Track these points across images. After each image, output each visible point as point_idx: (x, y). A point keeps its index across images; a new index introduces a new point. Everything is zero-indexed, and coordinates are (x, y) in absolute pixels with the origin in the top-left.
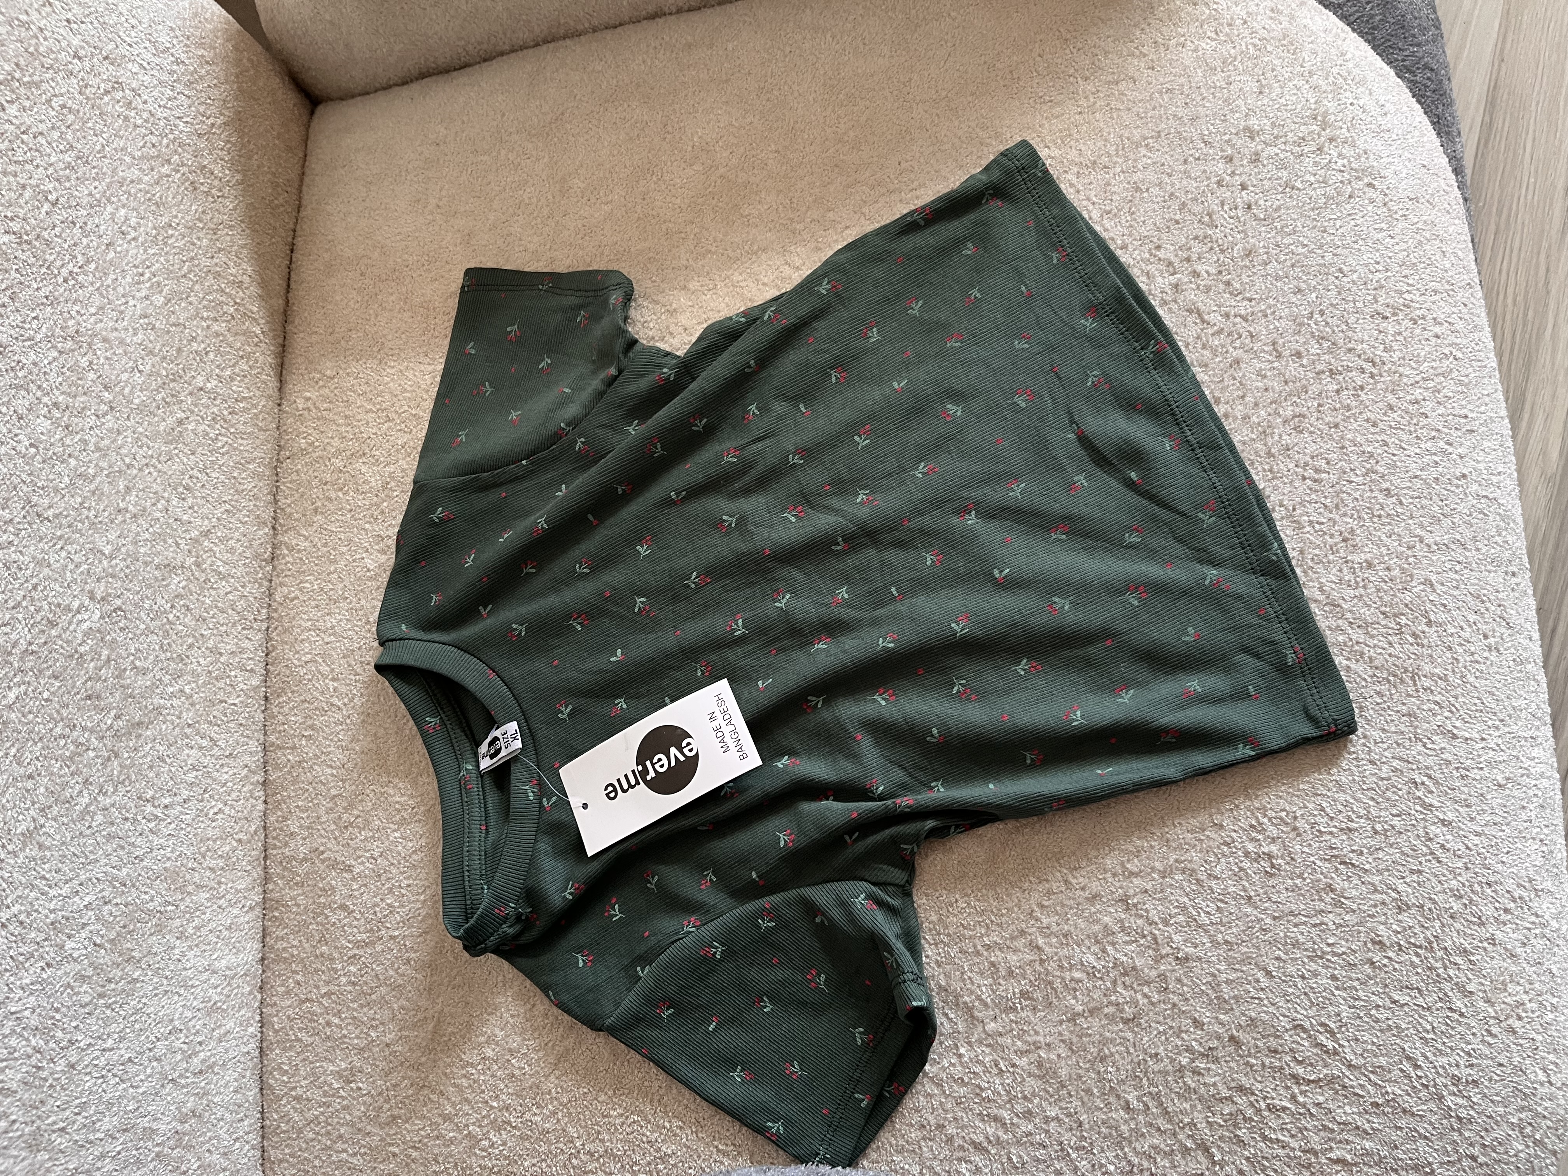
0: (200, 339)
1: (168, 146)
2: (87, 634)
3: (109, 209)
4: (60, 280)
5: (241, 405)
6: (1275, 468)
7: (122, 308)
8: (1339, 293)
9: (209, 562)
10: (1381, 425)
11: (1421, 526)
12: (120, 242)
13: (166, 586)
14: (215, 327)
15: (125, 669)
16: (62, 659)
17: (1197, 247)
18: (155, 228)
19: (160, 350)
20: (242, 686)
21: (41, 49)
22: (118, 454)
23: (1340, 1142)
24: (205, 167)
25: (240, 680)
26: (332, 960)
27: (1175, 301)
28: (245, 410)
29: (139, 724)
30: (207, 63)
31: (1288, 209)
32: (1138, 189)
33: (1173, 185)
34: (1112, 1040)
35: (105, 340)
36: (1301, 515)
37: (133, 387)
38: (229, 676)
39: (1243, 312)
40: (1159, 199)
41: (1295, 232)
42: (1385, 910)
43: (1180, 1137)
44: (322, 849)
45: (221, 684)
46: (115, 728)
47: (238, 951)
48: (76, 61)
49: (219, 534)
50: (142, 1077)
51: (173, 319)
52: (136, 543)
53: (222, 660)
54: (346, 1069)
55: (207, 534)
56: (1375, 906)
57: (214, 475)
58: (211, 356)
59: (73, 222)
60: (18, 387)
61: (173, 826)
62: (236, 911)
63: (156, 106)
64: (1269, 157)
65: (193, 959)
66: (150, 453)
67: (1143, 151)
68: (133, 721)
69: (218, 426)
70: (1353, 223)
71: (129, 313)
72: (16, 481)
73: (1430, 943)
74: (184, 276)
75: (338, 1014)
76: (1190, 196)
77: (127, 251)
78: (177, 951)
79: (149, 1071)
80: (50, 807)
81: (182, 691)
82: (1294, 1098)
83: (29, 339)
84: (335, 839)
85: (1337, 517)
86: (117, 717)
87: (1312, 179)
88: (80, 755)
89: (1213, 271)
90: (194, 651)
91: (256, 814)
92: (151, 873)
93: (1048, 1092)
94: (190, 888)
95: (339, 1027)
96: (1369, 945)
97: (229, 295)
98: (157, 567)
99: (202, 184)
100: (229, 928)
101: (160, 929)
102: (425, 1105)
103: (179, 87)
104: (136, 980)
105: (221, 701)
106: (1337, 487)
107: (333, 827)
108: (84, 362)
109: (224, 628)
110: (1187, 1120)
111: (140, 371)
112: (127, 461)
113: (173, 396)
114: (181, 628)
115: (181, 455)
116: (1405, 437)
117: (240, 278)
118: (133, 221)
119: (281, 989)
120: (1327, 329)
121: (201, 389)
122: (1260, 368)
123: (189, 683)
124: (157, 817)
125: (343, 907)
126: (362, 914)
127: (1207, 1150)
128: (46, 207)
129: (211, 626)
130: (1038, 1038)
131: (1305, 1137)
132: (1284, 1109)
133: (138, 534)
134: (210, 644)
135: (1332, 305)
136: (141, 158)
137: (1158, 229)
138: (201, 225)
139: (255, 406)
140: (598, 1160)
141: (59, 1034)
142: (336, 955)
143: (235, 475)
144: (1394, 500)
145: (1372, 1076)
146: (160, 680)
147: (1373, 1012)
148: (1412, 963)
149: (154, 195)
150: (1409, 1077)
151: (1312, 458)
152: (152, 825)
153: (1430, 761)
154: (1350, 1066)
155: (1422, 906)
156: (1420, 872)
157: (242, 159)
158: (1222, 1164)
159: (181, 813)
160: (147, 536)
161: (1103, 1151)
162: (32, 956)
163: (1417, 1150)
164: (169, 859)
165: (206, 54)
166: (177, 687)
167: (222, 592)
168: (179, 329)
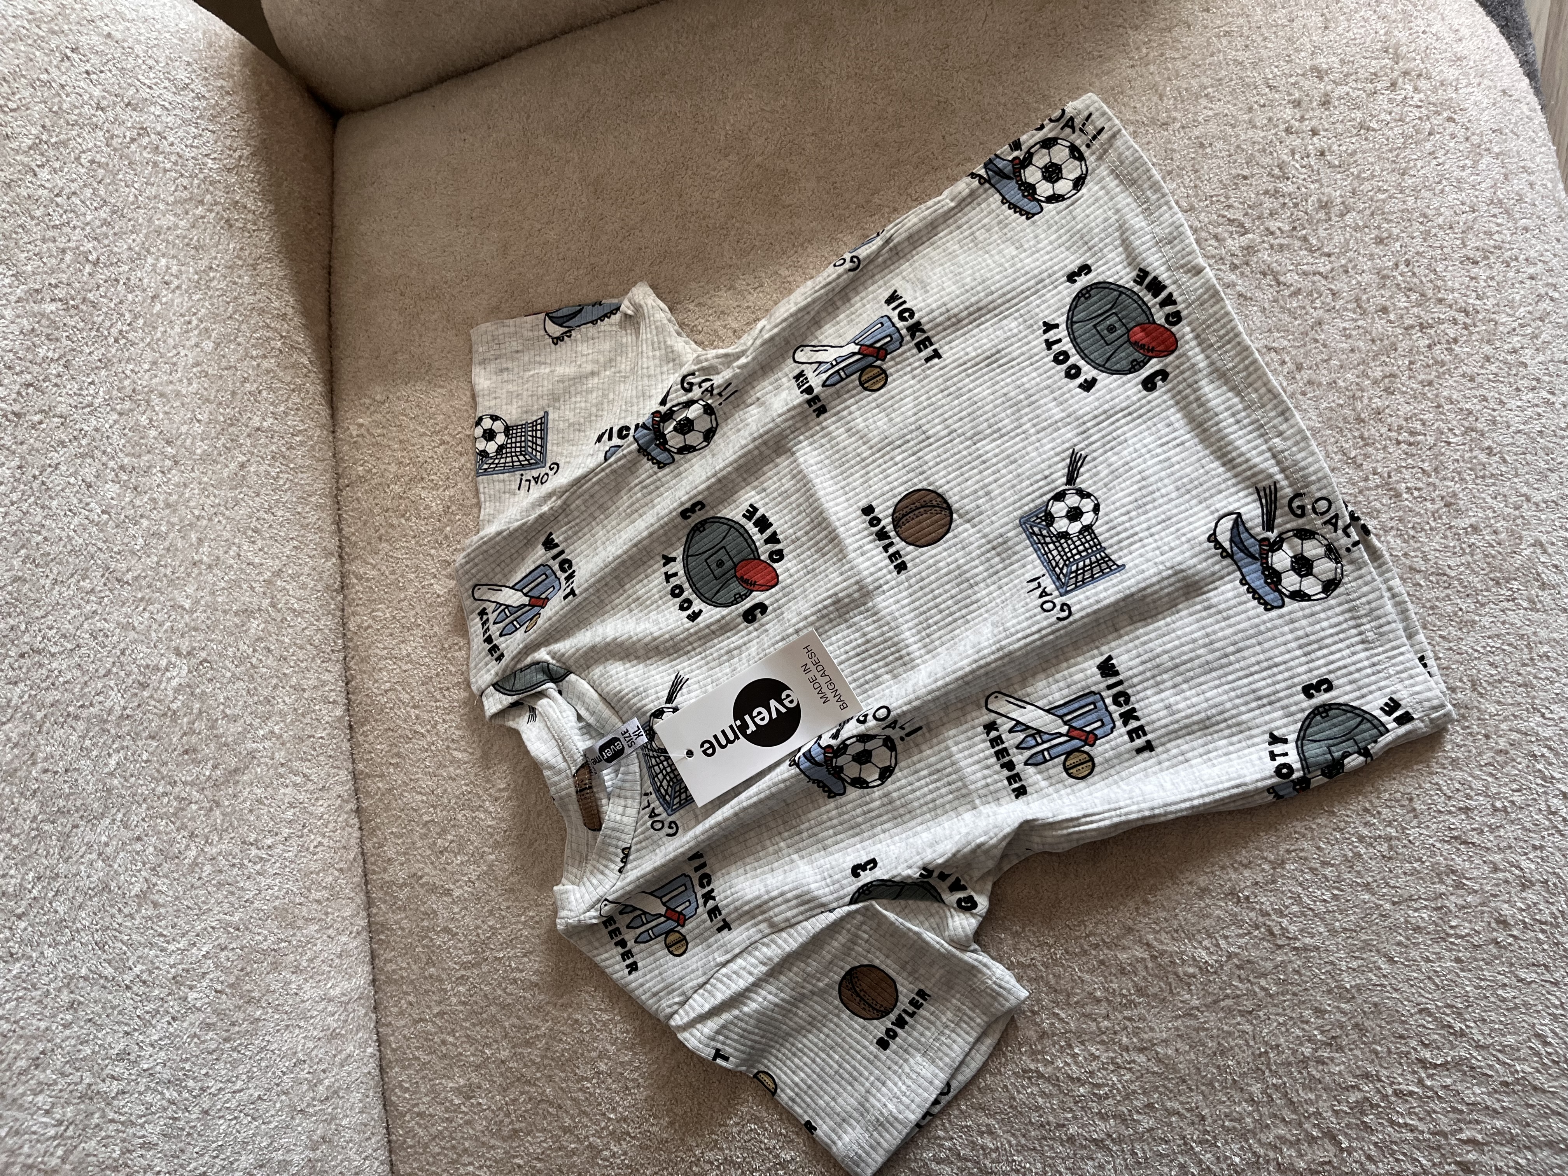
0: (252, 378)
1: (199, 186)
2: (176, 691)
3: (150, 260)
4: (111, 340)
5: (298, 439)
6: (1366, 434)
7: (175, 359)
8: (1425, 240)
9: (283, 601)
10: (1479, 379)
11: (1527, 483)
12: (165, 292)
13: (246, 631)
14: (265, 364)
15: (217, 720)
16: (156, 719)
17: (1268, 203)
18: (196, 273)
19: (215, 397)
20: (327, 718)
21: (65, 106)
22: (187, 507)
23: (1470, 1122)
24: (237, 202)
25: (325, 713)
26: (441, 981)
27: (1247, 264)
28: (302, 443)
29: (236, 770)
30: (228, 93)
31: (1364, 152)
32: (1202, 145)
33: (1237, 136)
34: (1230, 1034)
35: (162, 395)
36: (1398, 482)
37: (194, 438)
38: (314, 711)
39: (1322, 270)
40: (1224, 154)
41: (1374, 176)
42: (1509, 888)
43: (1306, 1126)
44: (419, 874)
45: (308, 720)
46: (214, 778)
47: (351, 976)
48: (100, 112)
49: (290, 572)
50: (273, 1112)
51: (224, 364)
52: (213, 593)
53: (306, 695)
54: (465, 1086)
55: (278, 573)
56: (1497, 885)
57: (279, 514)
58: (264, 393)
59: (116, 280)
60: (83, 456)
61: (278, 865)
62: (344, 939)
63: (183, 146)
64: (1339, 98)
65: (310, 991)
66: (217, 501)
67: (1204, 102)
68: (230, 769)
69: (278, 464)
70: (1434, 162)
71: (181, 364)
72: (92, 549)
73: (1556, 918)
74: (230, 317)
75: (452, 1033)
76: (1257, 147)
77: (172, 300)
78: (293, 986)
79: (278, 1105)
80: (160, 865)
81: (272, 732)
82: (1421, 1082)
83: (88, 406)
84: (432, 864)
85: (1437, 482)
86: (215, 767)
87: (1388, 118)
88: (183, 809)
89: (1287, 228)
90: (280, 692)
91: (353, 842)
92: (262, 914)
93: (1167, 1088)
94: (300, 923)
95: (454, 1045)
96: (1493, 925)
97: (275, 330)
98: (236, 614)
99: (236, 220)
100: (340, 956)
101: (275, 967)
102: (545, 1118)
103: (203, 123)
104: (258, 1020)
105: (309, 737)
106: (1436, 450)
107: (429, 852)
108: (144, 420)
109: (304, 664)
110: (1312, 1110)
111: (199, 421)
112: (196, 513)
113: (232, 440)
114: (265, 670)
115: (246, 498)
116: (1505, 390)
117: (283, 311)
118: (174, 270)
119: (395, 1010)
120: (1415, 280)
121: (258, 429)
122: (1345, 329)
123: (277, 724)
124: (262, 858)
126: (466, 936)
127: (1333, 1138)
128: (88, 268)
129: (292, 664)
130: (1153, 1035)
131: (1434, 1120)
132: (1411, 1093)
133: (215, 584)
134: (293, 681)
135: (1417, 253)
136: (175, 203)
137: (1225, 187)
138: (240, 263)
139: (311, 438)
140: (718, 1167)
141: (191, 1083)
142: (444, 976)
143: (299, 510)
144: (1497, 458)
145: (1500, 1056)
146: (251, 725)
147: (1500, 992)
148: (1538, 940)
149: (192, 239)
150: (1538, 1054)
151: (1406, 420)
152: (258, 867)
153: (1549, 733)
154: (1478, 1047)
155: (1546, 882)
156: (1542, 848)
157: (273, 189)
158: (1350, 1151)
159: (284, 851)
160: (223, 584)
161: (1227, 1143)
162: (158, 1012)
163: (1550, 1127)
164: (277, 898)
165: (225, 84)
166: (267, 729)
167: (299, 629)
168: (231, 372)
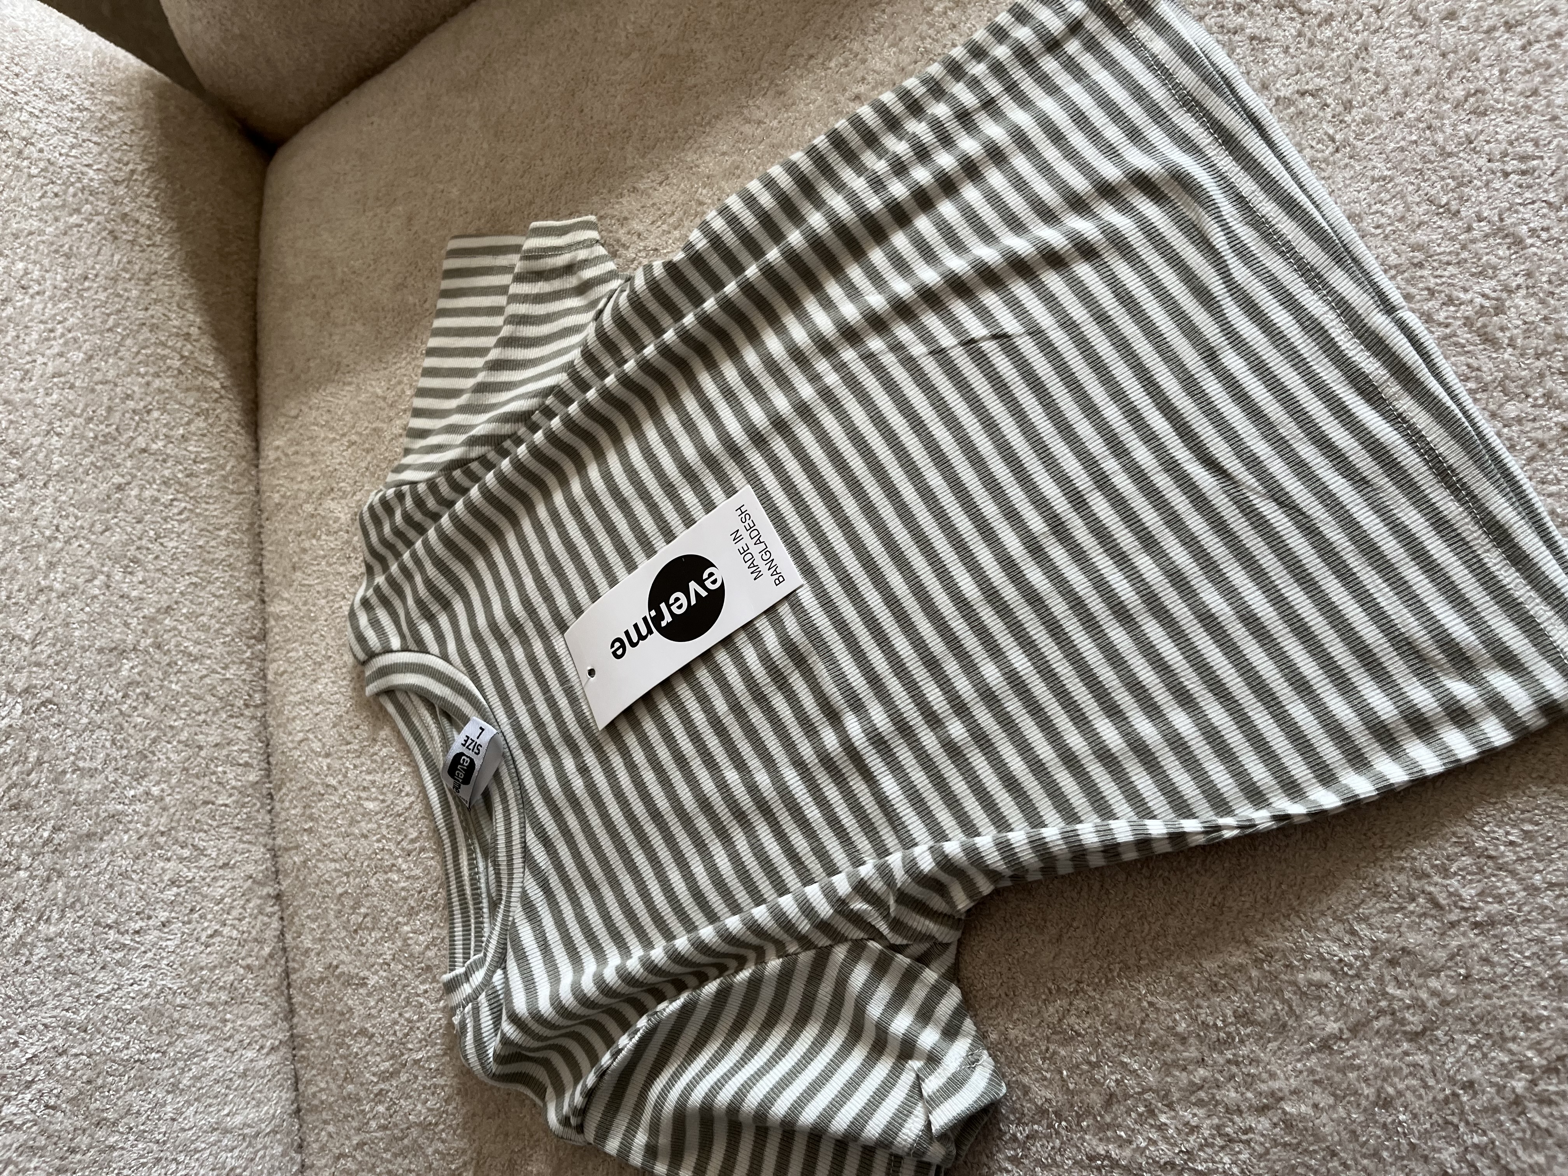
0: (137, 396)
1: (75, 195)
5: (202, 467)
6: (1458, 172)
7: (28, 366)
9: (173, 642)
12: (19, 297)
13: (116, 672)
14: (157, 383)
15: (64, 772)
18: (65, 281)
19: (83, 411)
20: (233, 783)
22: (34, 526)
24: (126, 215)
25: (231, 776)
26: (359, 1100)
28: (209, 472)
29: (89, 836)
36: (1515, 225)
37: (50, 452)
38: (214, 773)
44: (335, 963)
45: (204, 783)
46: (56, 842)
47: (260, 1103)
49: (184, 611)
51: (98, 376)
52: (67, 625)
53: (203, 753)
55: (167, 611)
57: (171, 544)
58: (156, 414)
61: (150, 955)
62: (250, 1054)
63: (57, 154)
65: (194, 1117)
66: (78, 524)
68: (80, 832)
69: (172, 490)
71: (37, 372)
74: (110, 330)
77: (31, 306)
78: (169, 1108)
81: (148, 793)
84: (347, 947)
86: (56, 829)
90: (162, 746)
91: (269, 934)
92: (122, 1014)
94: (181, 1030)
97: (173, 349)
98: (101, 651)
99: (124, 233)
101: (142, 1082)
103: (85, 135)
104: (112, 1148)
105: (206, 803)
107: (343, 934)
109: (202, 717)
111: (59, 435)
113: (105, 459)
114: (140, 720)
115: (122, 524)
117: (185, 330)
119: (317, 1146)
121: (144, 451)
123: (158, 783)
124: (125, 945)
125: (363, 1032)
126: (382, 1036)
129: (183, 715)
130: (1276, 1085)
133: (69, 615)
134: (184, 736)
136: (41, 208)
138: (127, 276)
139: (222, 467)
142: (362, 1094)
143: (201, 543)
146: (115, 782)
149: (62, 246)
152: (119, 955)
157: (176, 206)
159: (161, 938)
160: (82, 617)
165: (117, 100)
166: (141, 789)
167: (195, 678)
168: (107, 387)
